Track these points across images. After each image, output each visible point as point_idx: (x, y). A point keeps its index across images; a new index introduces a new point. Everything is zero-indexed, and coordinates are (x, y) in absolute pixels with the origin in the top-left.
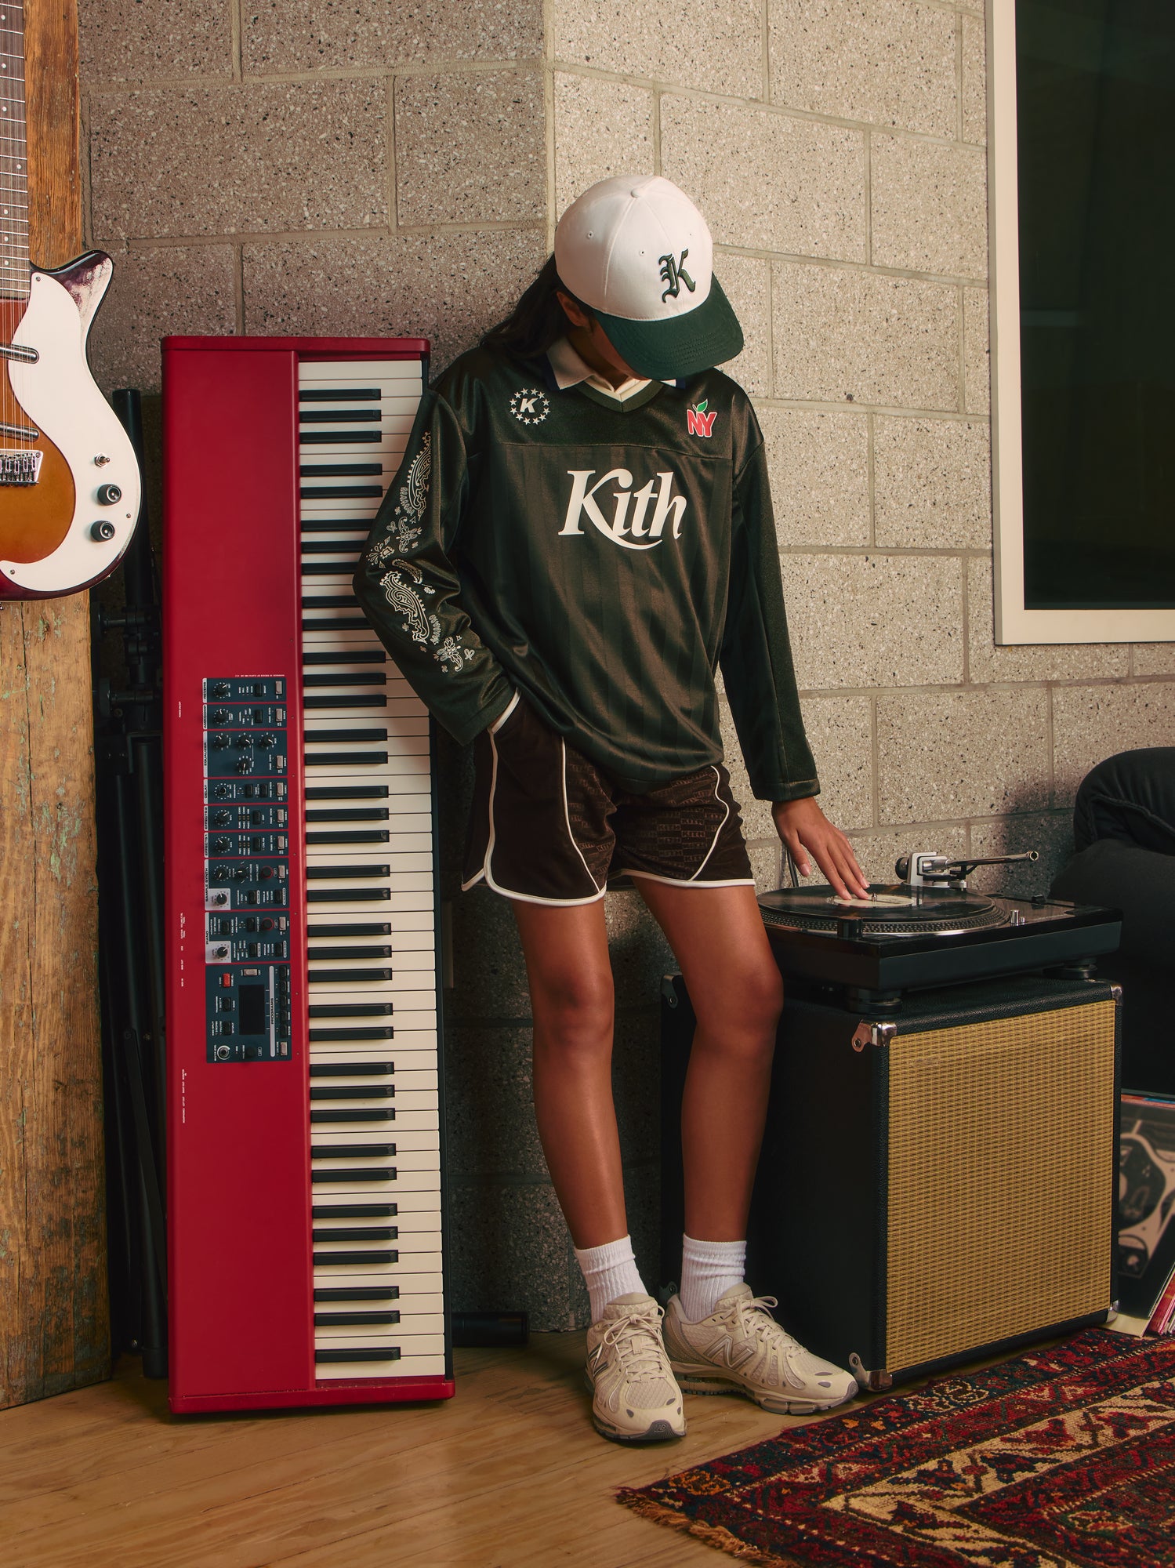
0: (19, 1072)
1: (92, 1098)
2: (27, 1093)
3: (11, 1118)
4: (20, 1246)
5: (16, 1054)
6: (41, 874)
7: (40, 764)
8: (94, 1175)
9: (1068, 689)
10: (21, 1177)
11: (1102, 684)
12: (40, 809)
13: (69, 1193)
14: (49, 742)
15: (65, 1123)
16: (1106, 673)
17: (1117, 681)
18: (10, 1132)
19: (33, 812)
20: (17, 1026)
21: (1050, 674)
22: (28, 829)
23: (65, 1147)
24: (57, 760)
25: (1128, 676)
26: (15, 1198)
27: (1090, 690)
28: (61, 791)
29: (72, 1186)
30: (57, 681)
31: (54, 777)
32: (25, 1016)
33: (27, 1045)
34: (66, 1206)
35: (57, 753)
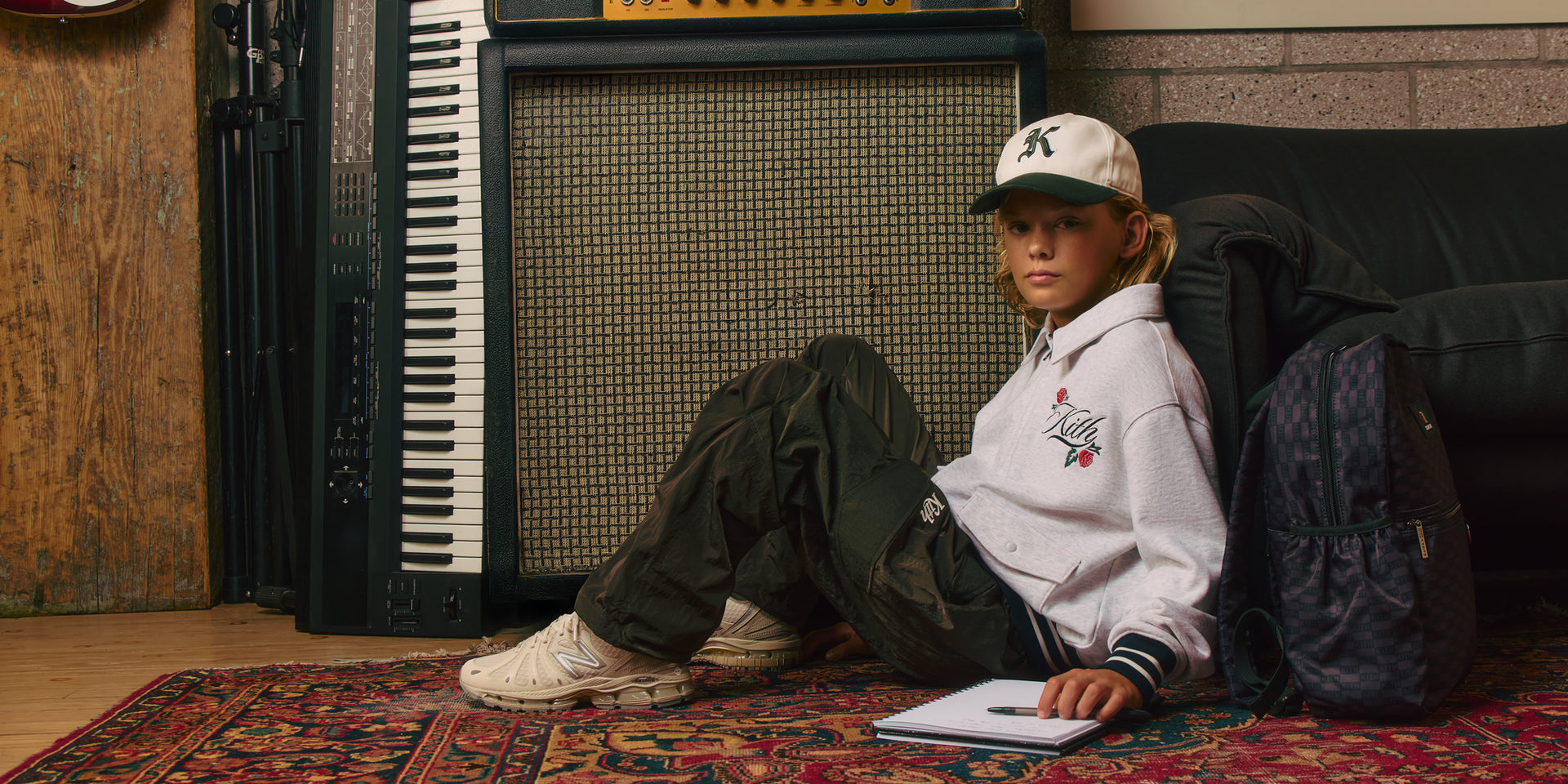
0: (130, 368)
1: (192, 395)
2: (136, 385)
3: (122, 401)
4: (128, 496)
5: (127, 354)
6: (149, 224)
7: (149, 142)
8: (193, 452)
9: (1184, 78)
10: (129, 446)
11: (1240, 72)
12: (148, 176)
13: (171, 463)
14: (156, 126)
15: (167, 411)
16: (1246, 61)
17: (1267, 70)
18: (121, 412)
19: (143, 177)
20: (127, 334)
21: (1157, 63)
22: (138, 190)
23: (167, 428)
24: (163, 140)
25: (1282, 65)
26: (125, 460)
27: (1221, 79)
28: (166, 164)
29: (173, 458)
30: (164, 81)
31: (161, 152)
32: (134, 328)
33: (136, 349)
34: (169, 474)
35: (163, 135)
